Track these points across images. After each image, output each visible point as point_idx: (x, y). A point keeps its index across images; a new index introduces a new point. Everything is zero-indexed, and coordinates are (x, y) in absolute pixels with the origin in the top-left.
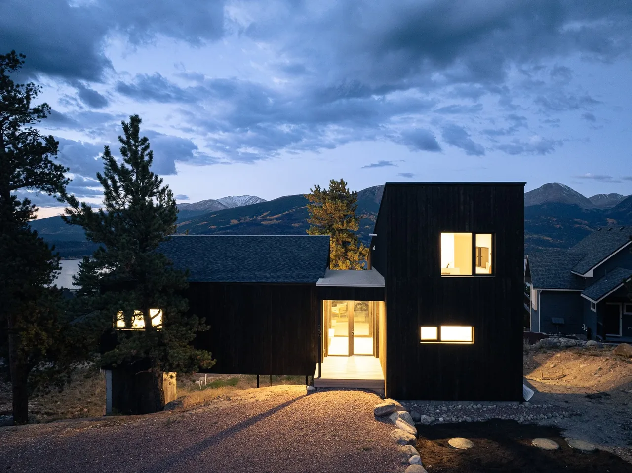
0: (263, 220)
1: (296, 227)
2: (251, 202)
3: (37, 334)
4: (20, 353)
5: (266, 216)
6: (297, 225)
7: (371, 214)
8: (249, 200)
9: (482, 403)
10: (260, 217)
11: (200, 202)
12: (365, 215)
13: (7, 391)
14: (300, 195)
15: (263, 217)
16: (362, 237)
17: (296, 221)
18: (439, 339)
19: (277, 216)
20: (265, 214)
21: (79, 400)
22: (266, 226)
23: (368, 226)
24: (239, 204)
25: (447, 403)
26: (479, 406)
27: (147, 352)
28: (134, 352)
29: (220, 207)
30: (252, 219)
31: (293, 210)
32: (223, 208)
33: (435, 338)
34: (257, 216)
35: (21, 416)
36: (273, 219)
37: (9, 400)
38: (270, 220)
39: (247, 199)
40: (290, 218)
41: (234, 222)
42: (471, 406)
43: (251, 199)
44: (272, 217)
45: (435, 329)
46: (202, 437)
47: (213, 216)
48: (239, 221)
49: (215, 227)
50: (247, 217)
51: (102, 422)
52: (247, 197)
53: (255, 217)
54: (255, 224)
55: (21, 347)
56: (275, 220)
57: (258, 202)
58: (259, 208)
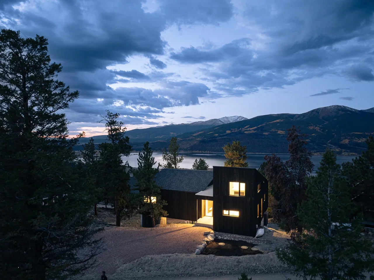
0: (246, 131)
1: (266, 135)
2: (238, 120)
3: (123, 201)
4: (118, 207)
5: (247, 128)
6: (266, 134)
7: (316, 126)
8: (237, 118)
9: (241, 236)
10: (243, 129)
11: (209, 120)
12: (312, 127)
13: (114, 218)
14: (268, 115)
15: (245, 129)
16: (310, 141)
17: (265, 131)
18: (229, 215)
19: (254, 128)
20: (247, 127)
21: (138, 224)
22: (247, 134)
23: (314, 134)
24: (232, 121)
25: (231, 234)
26: (240, 236)
27: (148, 210)
28: (145, 210)
29: (220, 123)
30: (239, 130)
31: (264, 124)
32: (222, 124)
33: (228, 214)
34: (242, 128)
35: (118, 225)
36: (251, 130)
37: (115, 221)
38: (250, 130)
39: (236, 118)
40: (262, 129)
41: (228, 132)
42: (237, 236)
43: (238, 118)
44: (251, 129)
45: (228, 211)
46: (158, 234)
47: (216, 128)
48: (231, 131)
49: (217, 135)
50: (236, 129)
51: (137, 228)
52: (236, 117)
53: (240, 129)
54: (241, 133)
55: (118, 205)
56: (253, 131)
57: (243, 120)
58: (244, 123)
